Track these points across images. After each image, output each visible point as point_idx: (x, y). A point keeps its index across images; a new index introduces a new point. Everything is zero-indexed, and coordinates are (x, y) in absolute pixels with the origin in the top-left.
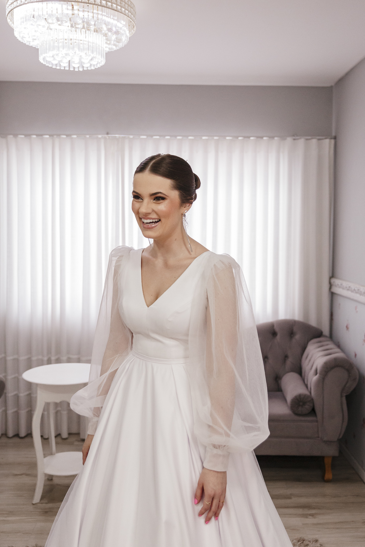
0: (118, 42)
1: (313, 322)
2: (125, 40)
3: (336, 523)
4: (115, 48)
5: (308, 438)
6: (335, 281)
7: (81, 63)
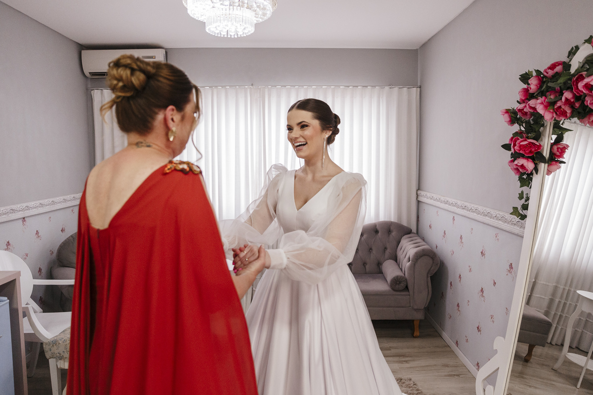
0: (264, 16)
1: (405, 223)
2: (269, 14)
3: (423, 367)
4: (261, 20)
5: (402, 307)
6: (420, 192)
7: (237, 32)
